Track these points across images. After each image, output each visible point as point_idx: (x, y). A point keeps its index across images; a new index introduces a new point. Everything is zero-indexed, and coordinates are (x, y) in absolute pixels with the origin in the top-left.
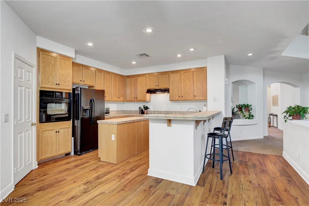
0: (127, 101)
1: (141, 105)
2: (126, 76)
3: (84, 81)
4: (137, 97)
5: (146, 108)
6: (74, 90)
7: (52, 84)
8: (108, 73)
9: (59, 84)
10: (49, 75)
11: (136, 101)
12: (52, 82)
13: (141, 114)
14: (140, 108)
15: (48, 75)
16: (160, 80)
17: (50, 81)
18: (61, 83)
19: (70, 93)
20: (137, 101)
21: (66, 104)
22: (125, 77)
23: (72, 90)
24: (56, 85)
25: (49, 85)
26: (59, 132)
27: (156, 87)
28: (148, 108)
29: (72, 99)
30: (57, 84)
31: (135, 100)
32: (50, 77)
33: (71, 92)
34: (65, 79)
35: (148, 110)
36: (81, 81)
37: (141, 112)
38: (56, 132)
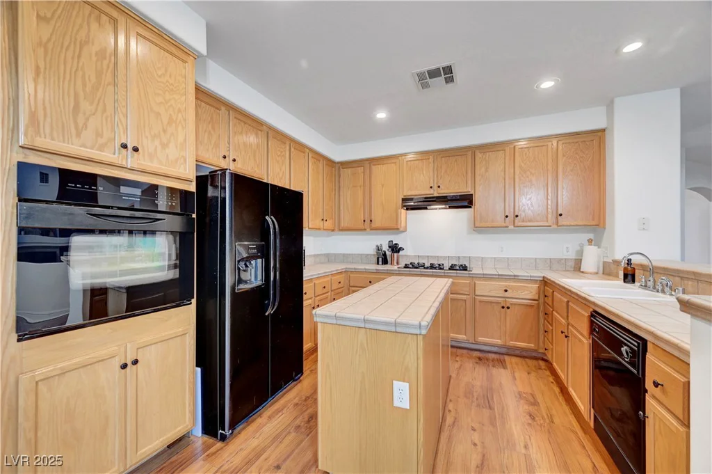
0: (342, 230)
1: (384, 241)
2: (338, 163)
3: (234, 160)
4: (373, 219)
5: (395, 249)
6: (202, 181)
7: (101, 141)
8: (301, 147)
9: (136, 150)
10: (81, 95)
11: (368, 230)
12: (99, 134)
13: (380, 263)
14: (379, 249)
15: (76, 95)
16: (443, 171)
17: (85, 126)
18: (147, 145)
19: (186, 192)
20: (371, 229)
21: (171, 237)
22: (337, 166)
23: (194, 184)
24: (124, 151)
25: (83, 146)
26: (135, 362)
27: (431, 191)
28: (401, 249)
29: (194, 216)
30: (125, 146)
31: (367, 225)
32: (85, 106)
33: (192, 188)
34: (165, 131)
35: (401, 252)
36: (225, 157)
37: (380, 259)
38: (124, 366)
